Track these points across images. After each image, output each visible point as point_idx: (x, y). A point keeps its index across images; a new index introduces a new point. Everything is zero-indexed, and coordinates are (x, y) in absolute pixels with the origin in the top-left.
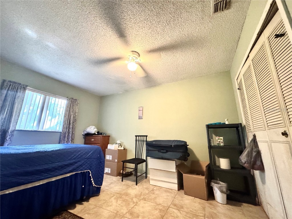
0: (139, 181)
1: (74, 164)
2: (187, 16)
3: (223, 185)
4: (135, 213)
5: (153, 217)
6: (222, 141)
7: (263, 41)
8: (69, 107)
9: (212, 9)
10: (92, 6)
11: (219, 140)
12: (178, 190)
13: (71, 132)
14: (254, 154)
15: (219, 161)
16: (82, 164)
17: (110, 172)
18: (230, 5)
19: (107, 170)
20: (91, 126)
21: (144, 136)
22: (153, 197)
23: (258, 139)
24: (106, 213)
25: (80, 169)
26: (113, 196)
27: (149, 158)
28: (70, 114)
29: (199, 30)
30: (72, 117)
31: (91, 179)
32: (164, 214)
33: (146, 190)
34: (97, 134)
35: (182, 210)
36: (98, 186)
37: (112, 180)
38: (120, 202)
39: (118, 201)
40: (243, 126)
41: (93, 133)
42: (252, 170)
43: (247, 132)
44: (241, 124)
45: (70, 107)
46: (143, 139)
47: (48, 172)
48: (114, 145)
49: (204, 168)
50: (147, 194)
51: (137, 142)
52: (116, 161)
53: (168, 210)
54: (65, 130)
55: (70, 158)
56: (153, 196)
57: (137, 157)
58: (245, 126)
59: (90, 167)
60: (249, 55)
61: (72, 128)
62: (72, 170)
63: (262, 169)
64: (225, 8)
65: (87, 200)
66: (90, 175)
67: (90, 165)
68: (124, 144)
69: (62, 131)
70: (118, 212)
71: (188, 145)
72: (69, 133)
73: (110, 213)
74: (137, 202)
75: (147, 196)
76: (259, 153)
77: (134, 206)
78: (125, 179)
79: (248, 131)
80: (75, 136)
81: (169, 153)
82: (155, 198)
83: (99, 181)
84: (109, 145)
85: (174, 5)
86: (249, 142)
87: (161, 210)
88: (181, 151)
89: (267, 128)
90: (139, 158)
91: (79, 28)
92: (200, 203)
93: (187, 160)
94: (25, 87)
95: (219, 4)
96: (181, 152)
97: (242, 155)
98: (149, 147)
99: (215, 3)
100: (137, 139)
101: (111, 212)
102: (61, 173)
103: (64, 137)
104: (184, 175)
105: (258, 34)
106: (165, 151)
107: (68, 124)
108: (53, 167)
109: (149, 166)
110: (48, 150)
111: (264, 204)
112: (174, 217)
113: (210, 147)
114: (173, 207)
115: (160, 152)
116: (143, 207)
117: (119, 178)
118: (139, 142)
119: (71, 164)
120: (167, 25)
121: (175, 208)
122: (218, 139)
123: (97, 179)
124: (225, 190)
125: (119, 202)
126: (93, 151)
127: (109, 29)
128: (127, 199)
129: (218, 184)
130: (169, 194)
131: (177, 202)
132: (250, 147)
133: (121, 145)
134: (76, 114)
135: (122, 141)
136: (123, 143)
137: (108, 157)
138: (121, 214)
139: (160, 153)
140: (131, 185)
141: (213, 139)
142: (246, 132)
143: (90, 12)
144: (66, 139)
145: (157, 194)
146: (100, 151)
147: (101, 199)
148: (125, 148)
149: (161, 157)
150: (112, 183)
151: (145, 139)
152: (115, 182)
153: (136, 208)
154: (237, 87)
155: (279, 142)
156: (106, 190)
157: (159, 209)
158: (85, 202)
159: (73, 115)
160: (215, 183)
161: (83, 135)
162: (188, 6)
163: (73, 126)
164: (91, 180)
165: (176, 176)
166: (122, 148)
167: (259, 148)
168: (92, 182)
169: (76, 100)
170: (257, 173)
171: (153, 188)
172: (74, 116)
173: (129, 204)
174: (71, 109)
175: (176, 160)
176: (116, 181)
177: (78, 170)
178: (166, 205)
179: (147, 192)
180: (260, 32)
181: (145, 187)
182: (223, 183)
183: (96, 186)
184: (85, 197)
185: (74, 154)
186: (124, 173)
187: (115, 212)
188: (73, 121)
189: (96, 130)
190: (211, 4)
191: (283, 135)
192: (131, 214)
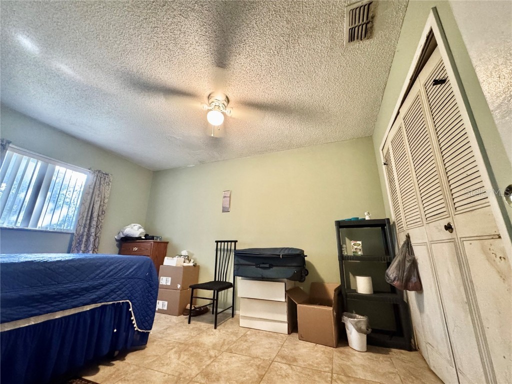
0: (220, 322)
1: (100, 288)
2: (308, 43)
3: (362, 319)
4: (212, 373)
5: (244, 378)
6: (360, 247)
7: (418, 90)
8: (92, 187)
9: (346, 36)
10: (152, 8)
11: (356, 247)
12: (288, 334)
13: (93, 234)
14: (408, 265)
15: (356, 281)
16: (115, 289)
17: (165, 308)
18: (371, 33)
19: (161, 305)
20: (133, 224)
21: (231, 242)
22: (245, 347)
23: (413, 241)
24: (157, 377)
25: (112, 297)
26: (172, 349)
27: (239, 279)
28: (93, 199)
29: (325, 66)
30: (97, 207)
31: (132, 316)
32: (264, 373)
33: (232, 336)
34: (144, 238)
35: (295, 364)
36: (144, 331)
37: (170, 321)
38: (186, 357)
39: (182, 356)
40: (391, 223)
41: (137, 236)
42: (404, 291)
43: (398, 232)
44: (388, 219)
45: (94, 187)
46: (229, 248)
47: (48, 302)
48: (176, 259)
49: (332, 294)
50: (234, 342)
51: (219, 253)
52: (179, 286)
53: (271, 366)
54: (82, 230)
55: (93, 275)
56: (245, 345)
57: (217, 280)
58: (394, 223)
59: (129, 295)
60: (400, 111)
61: (95, 227)
62: (96, 298)
63: (419, 288)
64: (365, 36)
65: (122, 356)
66: (130, 310)
67: (130, 291)
68: (194, 257)
69: (75, 232)
70: (181, 374)
71: (306, 256)
72: (88, 236)
73: (166, 377)
74: (215, 356)
75: (234, 345)
76: (414, 264)
77: (212, 362)
78: (194, 320)
79: (399, 230)
80: (100, 241)
81: (274, 268)
82: (249, 347)
83: (147, 321)
84: (166, 258)
85: (288, 23)
86: (400, 247)
87: (258, 367)
88: (295, 264)
89: (425, 222)
90: (222, 280)
91: (124, 44)
92: (324, 352)
93: (305, 280)
94: (4, 144)
95: (357, 29)
96: (294, 266)
97: (389, 267)
98: (240, 260)
99: (350, 28)
100: (219, 247)
101: (169, 375)
102: (74, 304)
103: (80, 243)
104: (298, 305)
105: (411, 79)
106: (267, 266)
107: (89, 218)
108: (58, 292)
109: (240, 294)
110: (50, 260)
111: (423, 346)
112: (281, 376)
113: (342, 258)
114: (279, 360)
115: (260, 267)
116: (227, 364)
117: (184, 318)
118: (222, 253)
119: (95, 288)
120: (276, 53)
121: (283, 362)
122: (354, 245)
123: (142, 317)
124: (364, 327)
125: (184, 357)
126: (138, 264)
127: (178, 51)
128: (197, 351)
129: (354, 318)
130: (272, 340)
131: (286, 351)
132: (402, 254)
133: (188, 258)
134: (106, 201)
135: (191, 252)
136: (193, 254)
137: (164, 281)
138: (188, 378)
139: (259, 269)
140: (205, 329)
141: (345, 244)
142: (396, 232)
143: (146, 18)
144: (83, 246)
145: (251, 342)
146: (151, 266)
147: (148, 355)
148: (196, 264)
149: (260, 276)
150: (169, 327)
151: (233, 248)
152: (176, 324)
153: (214, 365)
154: (383, 161)
155: (441, 242)
156: (160, 340)
157: (256, 365)
158: (118, 361)
159: (99, 203)
160: (349, 317)
161: (117, 240)
162: (311, 27)
163: (97, 223)
164: (132, 318)
165: (285, 308)
166: (191, 264)
167: (414, 255)
168: (133, 322)
169: (106, 174)
170: (411, 295)
171: (244, 332)
172: (102, 203)
173: (201, 360)
174: (95, 191)
175: (286, 280)
176: (177, 322)
177: (107, 298)
178: (267, 358)
179: (234, 339)
180: (414, 76)
181: (230, 330)
182: (362, 317)
183: (139, 330)
184: (117, 353)
185: (103, 268)
186: (193, 308)
187: (177, 374)
188: (98, 214)
189: (142, 230)
190: (344, 27)
191: (446, 230)
192: (207, 375)
